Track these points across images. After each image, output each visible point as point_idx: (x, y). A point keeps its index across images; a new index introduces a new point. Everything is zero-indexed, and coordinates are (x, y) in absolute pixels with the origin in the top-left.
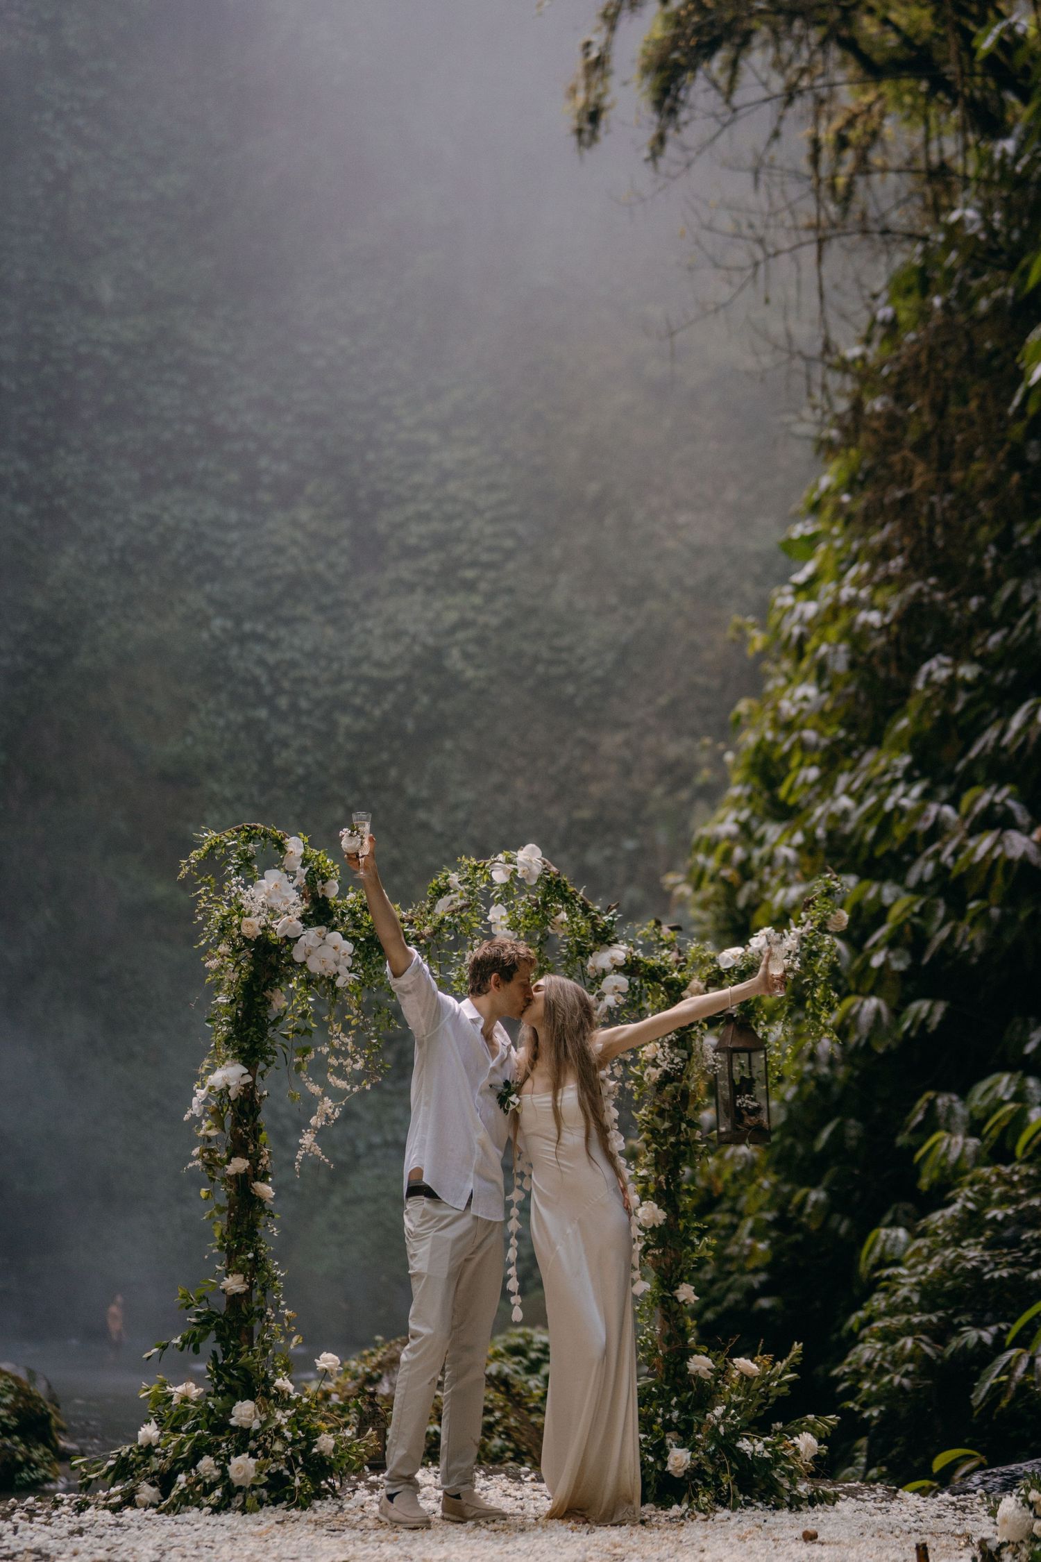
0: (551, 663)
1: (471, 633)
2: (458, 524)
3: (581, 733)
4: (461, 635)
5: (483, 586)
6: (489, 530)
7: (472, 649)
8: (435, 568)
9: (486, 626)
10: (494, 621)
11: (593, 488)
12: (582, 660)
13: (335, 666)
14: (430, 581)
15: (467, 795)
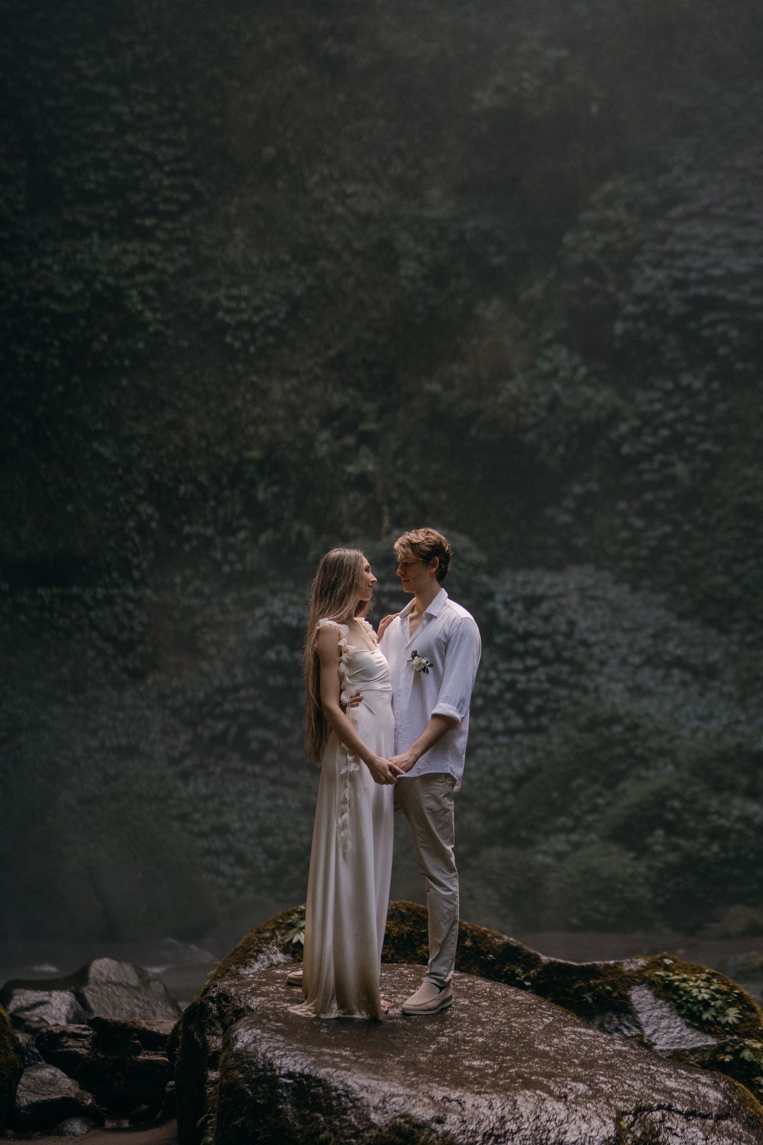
0: (228, 311)
1: (151, 276)
2: (138, 172)
3: (254, 378)
4: (139, 278)
5: (161, 235)
6: (166, 182)
7: (151, 292)
8: (113, 213)
9: (163, 272)
10: (171, 269)
11: (269, 151)
12: (257, 310)
13: (15, 297)
14: (107, 227)
15: (144, 430)
